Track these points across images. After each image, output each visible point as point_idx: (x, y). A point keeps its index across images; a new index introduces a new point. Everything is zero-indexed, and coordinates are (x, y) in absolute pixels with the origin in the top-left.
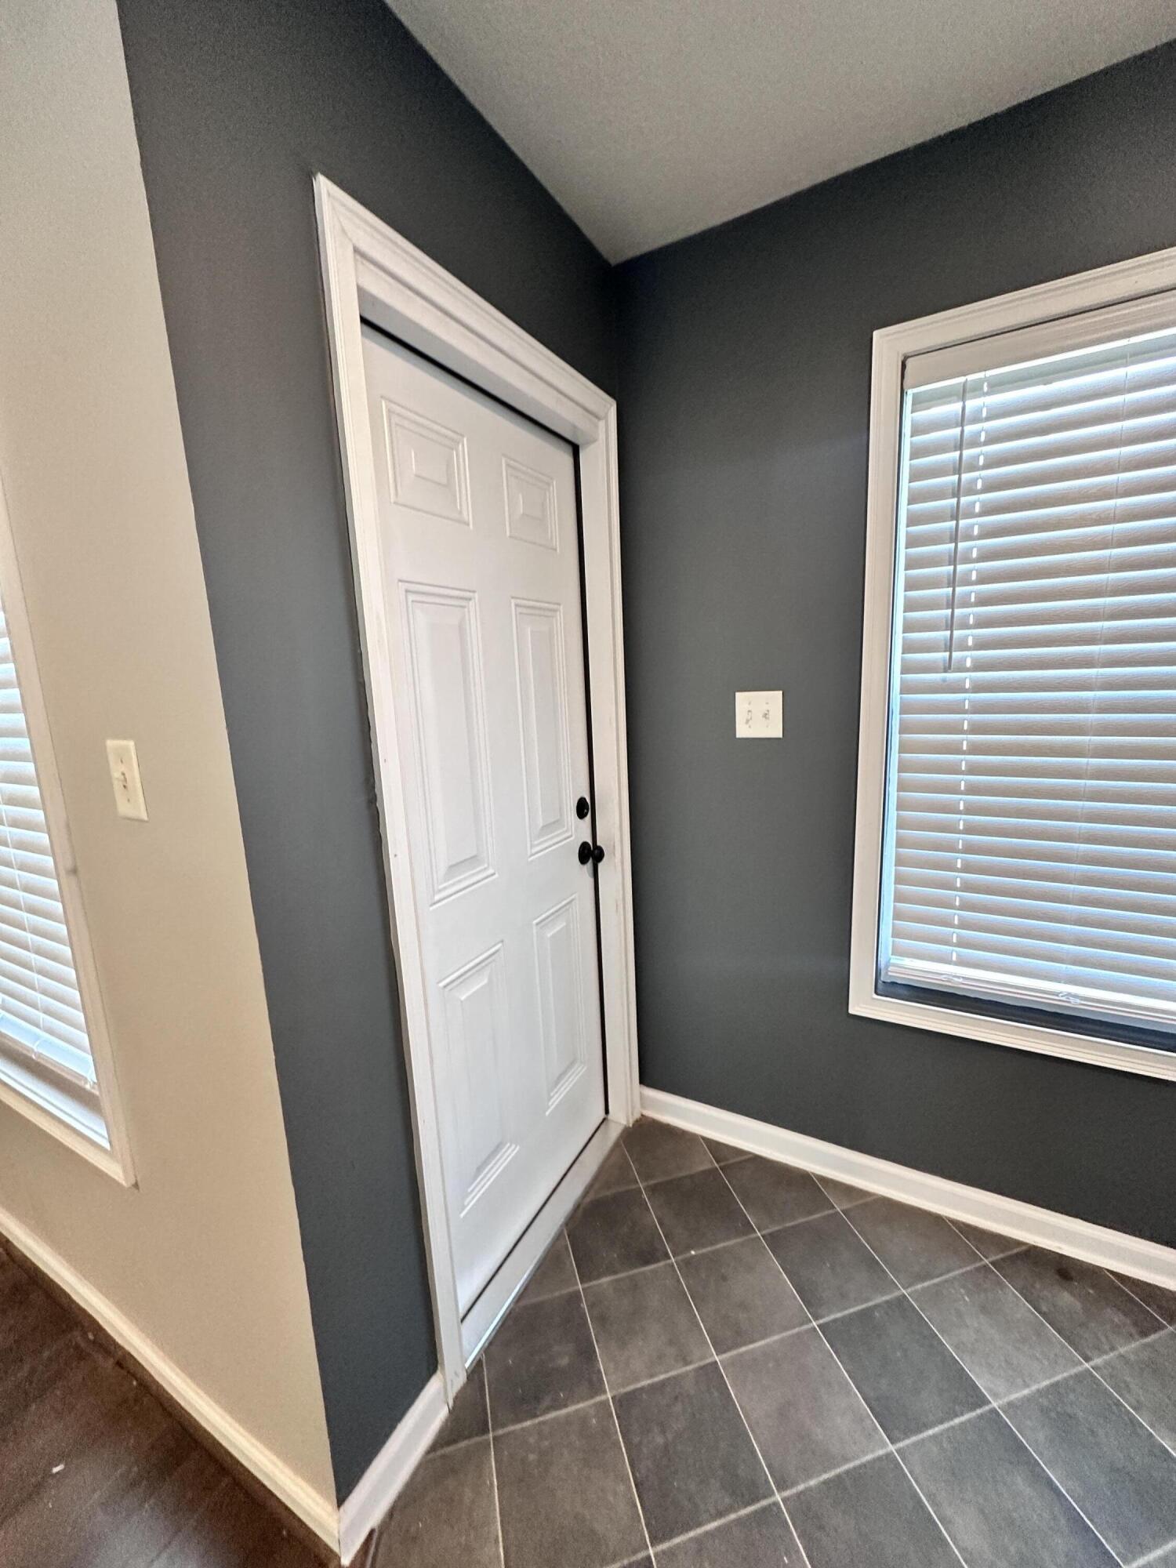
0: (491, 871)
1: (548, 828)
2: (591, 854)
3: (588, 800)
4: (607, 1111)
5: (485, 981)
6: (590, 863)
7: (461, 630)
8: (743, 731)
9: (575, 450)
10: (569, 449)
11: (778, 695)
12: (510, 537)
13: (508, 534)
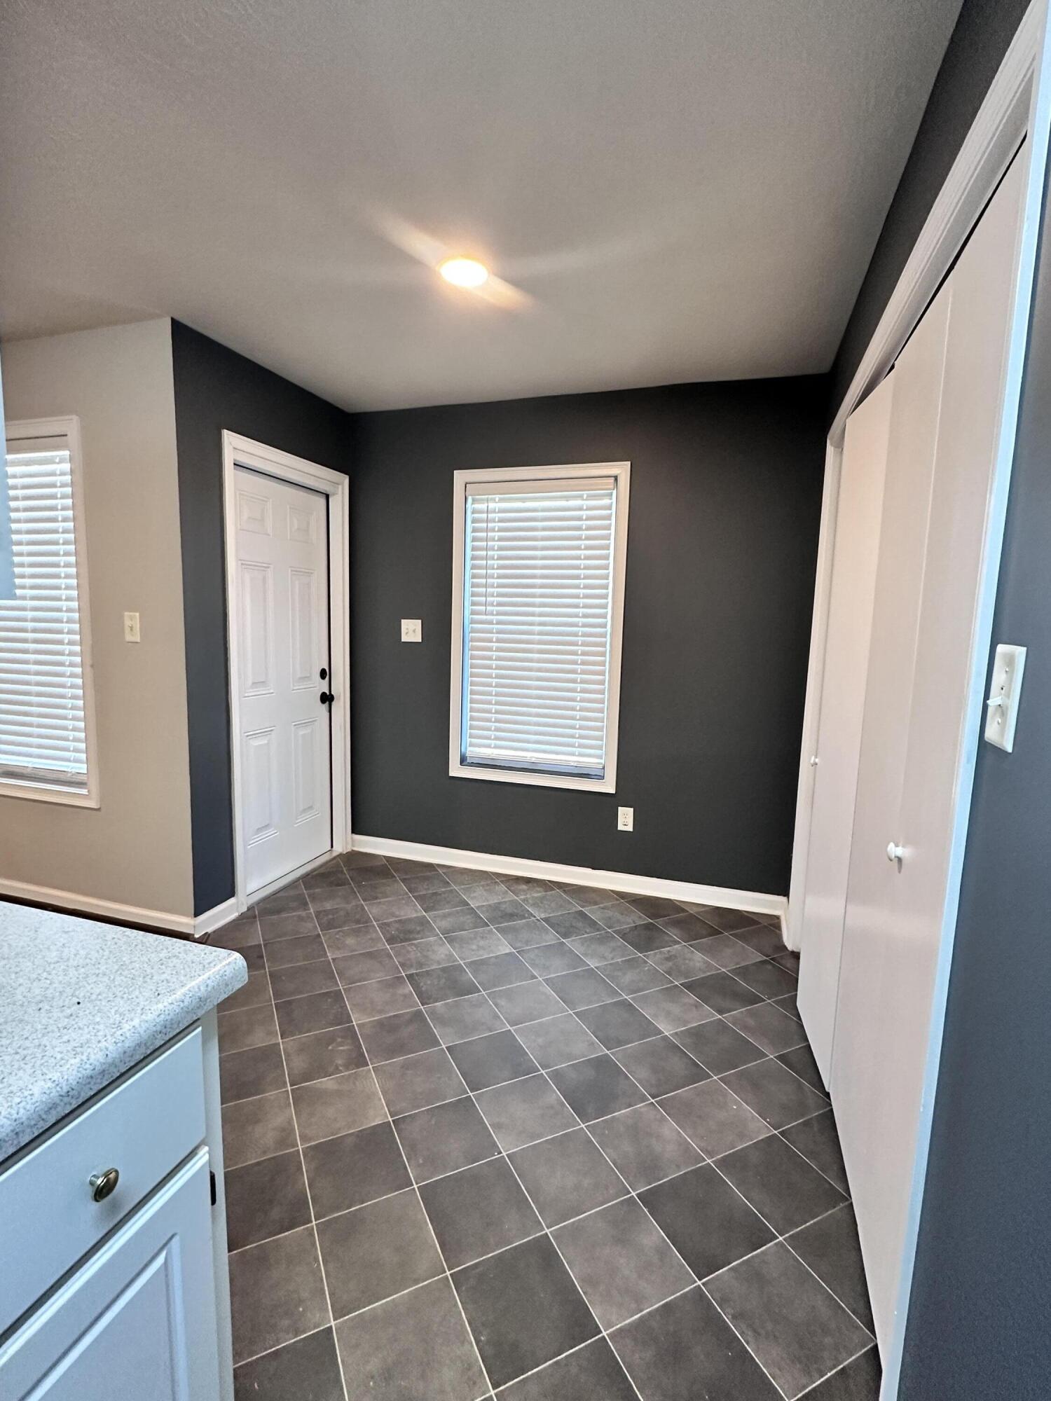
0: (272, 691)
1: (303, 679)
2: (327, 698)
3: (327, 671)
4: (332, 847)
5: (266, 742)
6: (327, 703)
7: (264, 579)
8: (404, 639)
9: (327, 497)
10: (324, 495)
11: (419, 622)
12: (290, 540)
13: (289, 538)
